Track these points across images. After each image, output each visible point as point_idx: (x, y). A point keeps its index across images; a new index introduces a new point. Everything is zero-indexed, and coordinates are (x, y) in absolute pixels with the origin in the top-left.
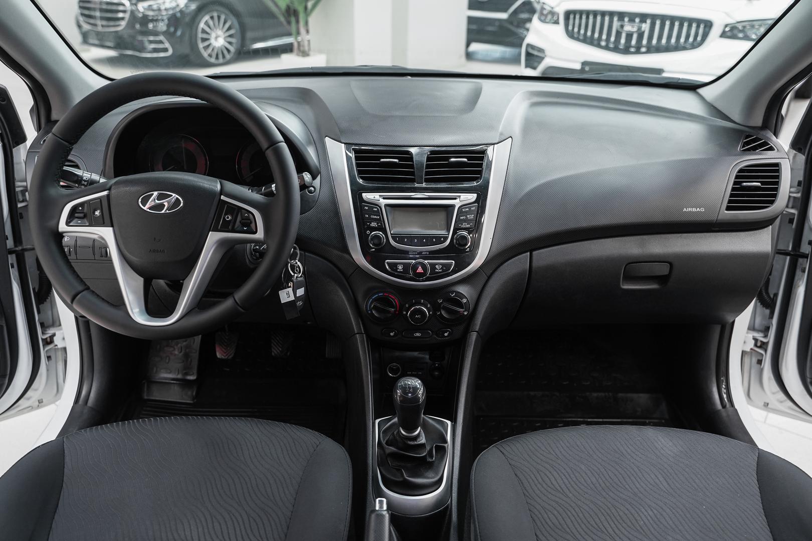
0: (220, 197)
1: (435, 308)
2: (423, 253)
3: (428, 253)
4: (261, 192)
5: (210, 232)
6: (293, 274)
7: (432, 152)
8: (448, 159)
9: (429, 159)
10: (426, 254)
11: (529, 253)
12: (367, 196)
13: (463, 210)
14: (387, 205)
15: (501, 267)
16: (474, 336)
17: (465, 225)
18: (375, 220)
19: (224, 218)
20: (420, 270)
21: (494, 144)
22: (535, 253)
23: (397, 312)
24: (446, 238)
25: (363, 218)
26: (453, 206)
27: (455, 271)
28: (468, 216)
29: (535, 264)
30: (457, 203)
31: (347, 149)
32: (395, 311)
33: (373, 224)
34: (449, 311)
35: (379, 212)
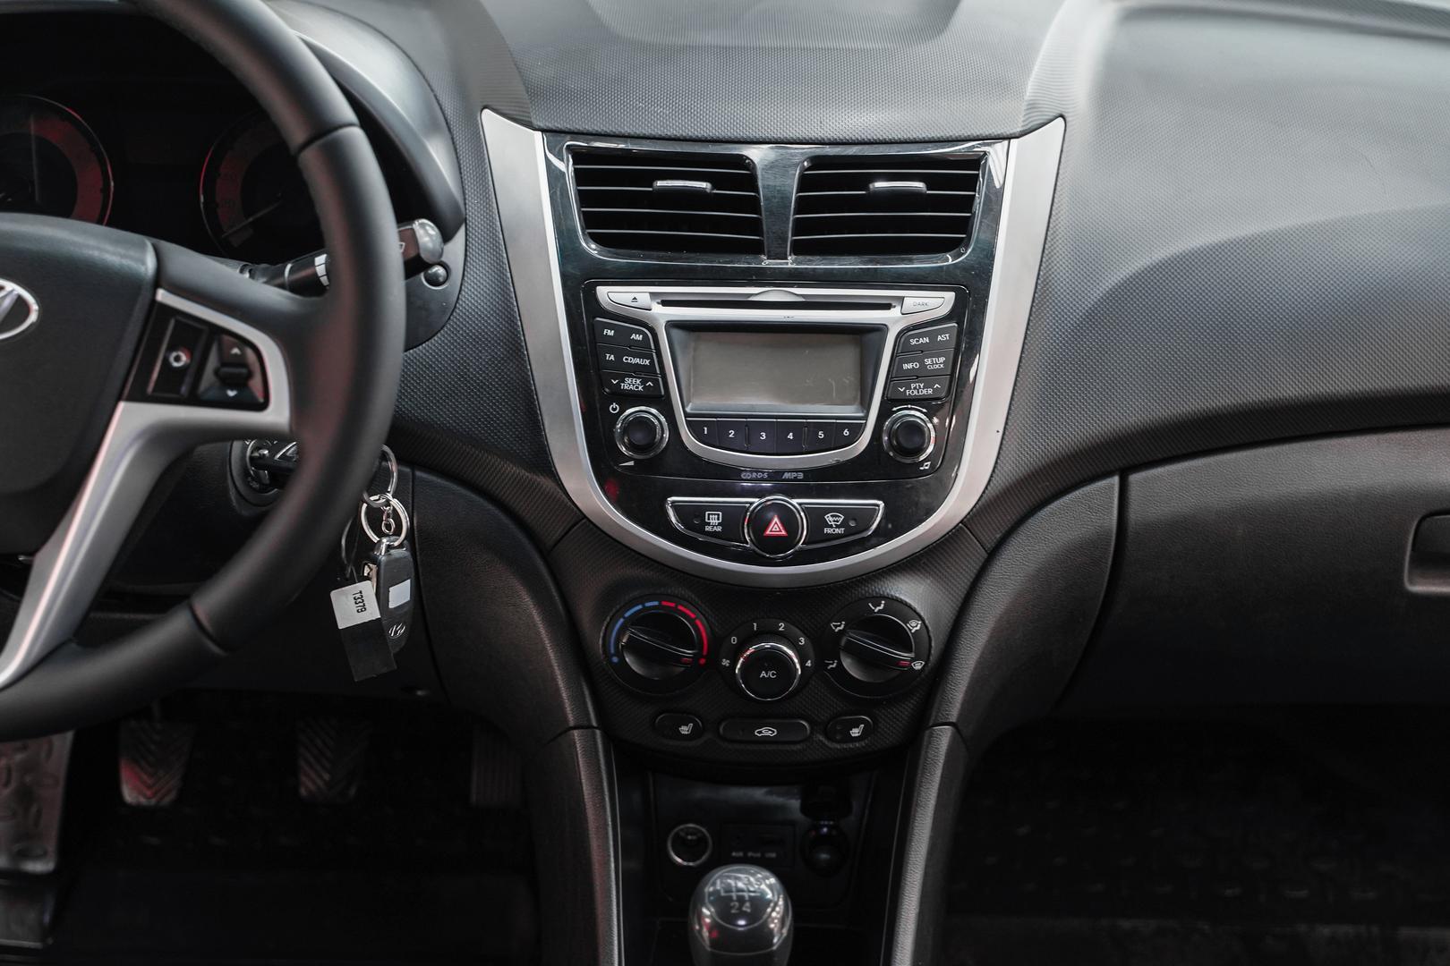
0: (154, 294)
1: (825, 647)
2: (787, 475)
3: (801, 476)
4: (279, 281)
5: (122, 406)
6: (375, 539)
7: (817, 162)
8: (865, 181)
9: (805, 182)
10: (796, 479)
11: (1116, 480)
12: (610, 295)
13: (913, 342)
14: (673, 325)
15: (1032, 523)
16: (943, 739)
17: (918, 389)
18: (636, 371)
19: (166, 361)
20: (776, 527)
21: (1009, 138)
22: (1134, 478)
23: (703, 661)
24: (857, 430)
25: (600, 363)
26: (880, 330)
27: (884, 535)
28: (928, 361)
29: (1134, 514)
30: (894, 320)
31: (552, 147)
32: (696, 657)
33: (632, 384)
34: (866, 659)
35: (649, 347)
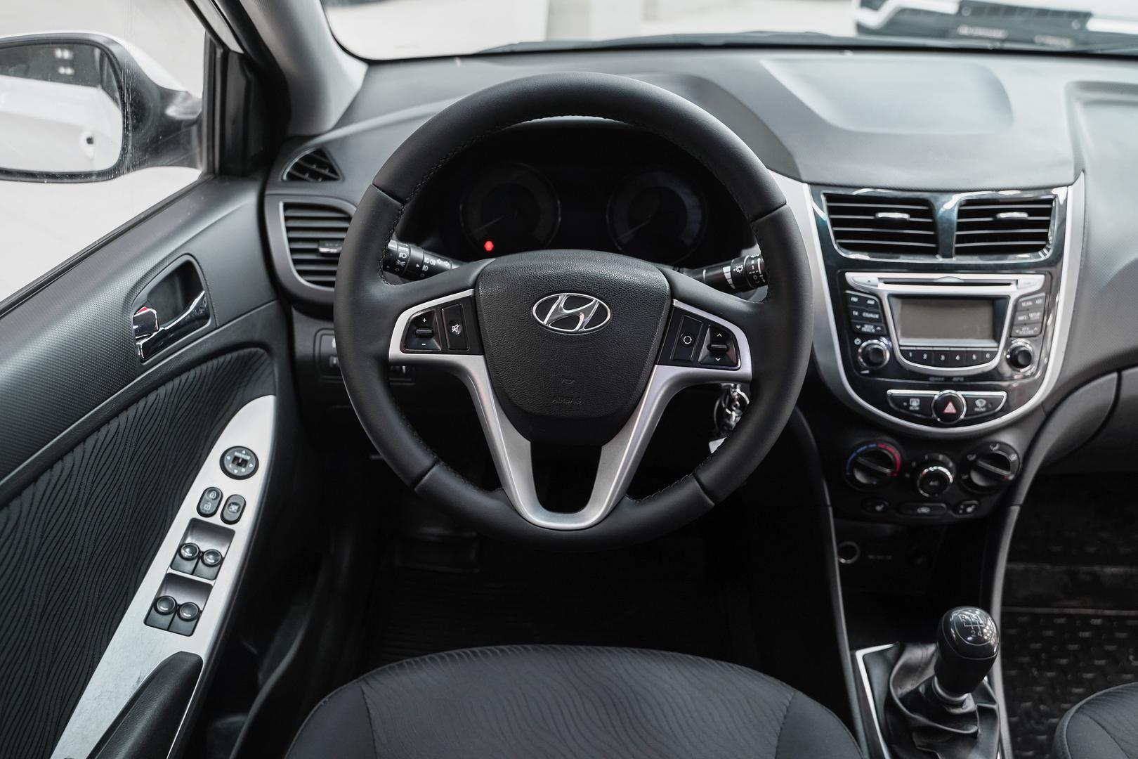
0: (672, 302)
1: (962, 468)
2: (955, 379)
3: (962, 379)
5: (656, 366)
7: (969, 202)
8: (993, 213)
9: (961, 214)
10: (959, 381)
11: (1115, 375)
12: (852, 277)
13: (1024, 304)
14: (893, 296)
15: (1071, 398)
16: (1015, 511)
17: (1026, 331)
18: (871, 321)
19: (680, 340)
20: (950, 409)
21: (1067, 186)
22: (1126, 373)
23: (895, 475)
24: (993, 354)
25: (850, 316)
26: (1005, 299)
27: (1006, 410)
28: (1031, 315)
29: (1125, 393)
30: (1013, 292)
31: (815, 197)
32: (893, 473)
33: (868, 328)
34: (985, 474)
35: (879, 307)
